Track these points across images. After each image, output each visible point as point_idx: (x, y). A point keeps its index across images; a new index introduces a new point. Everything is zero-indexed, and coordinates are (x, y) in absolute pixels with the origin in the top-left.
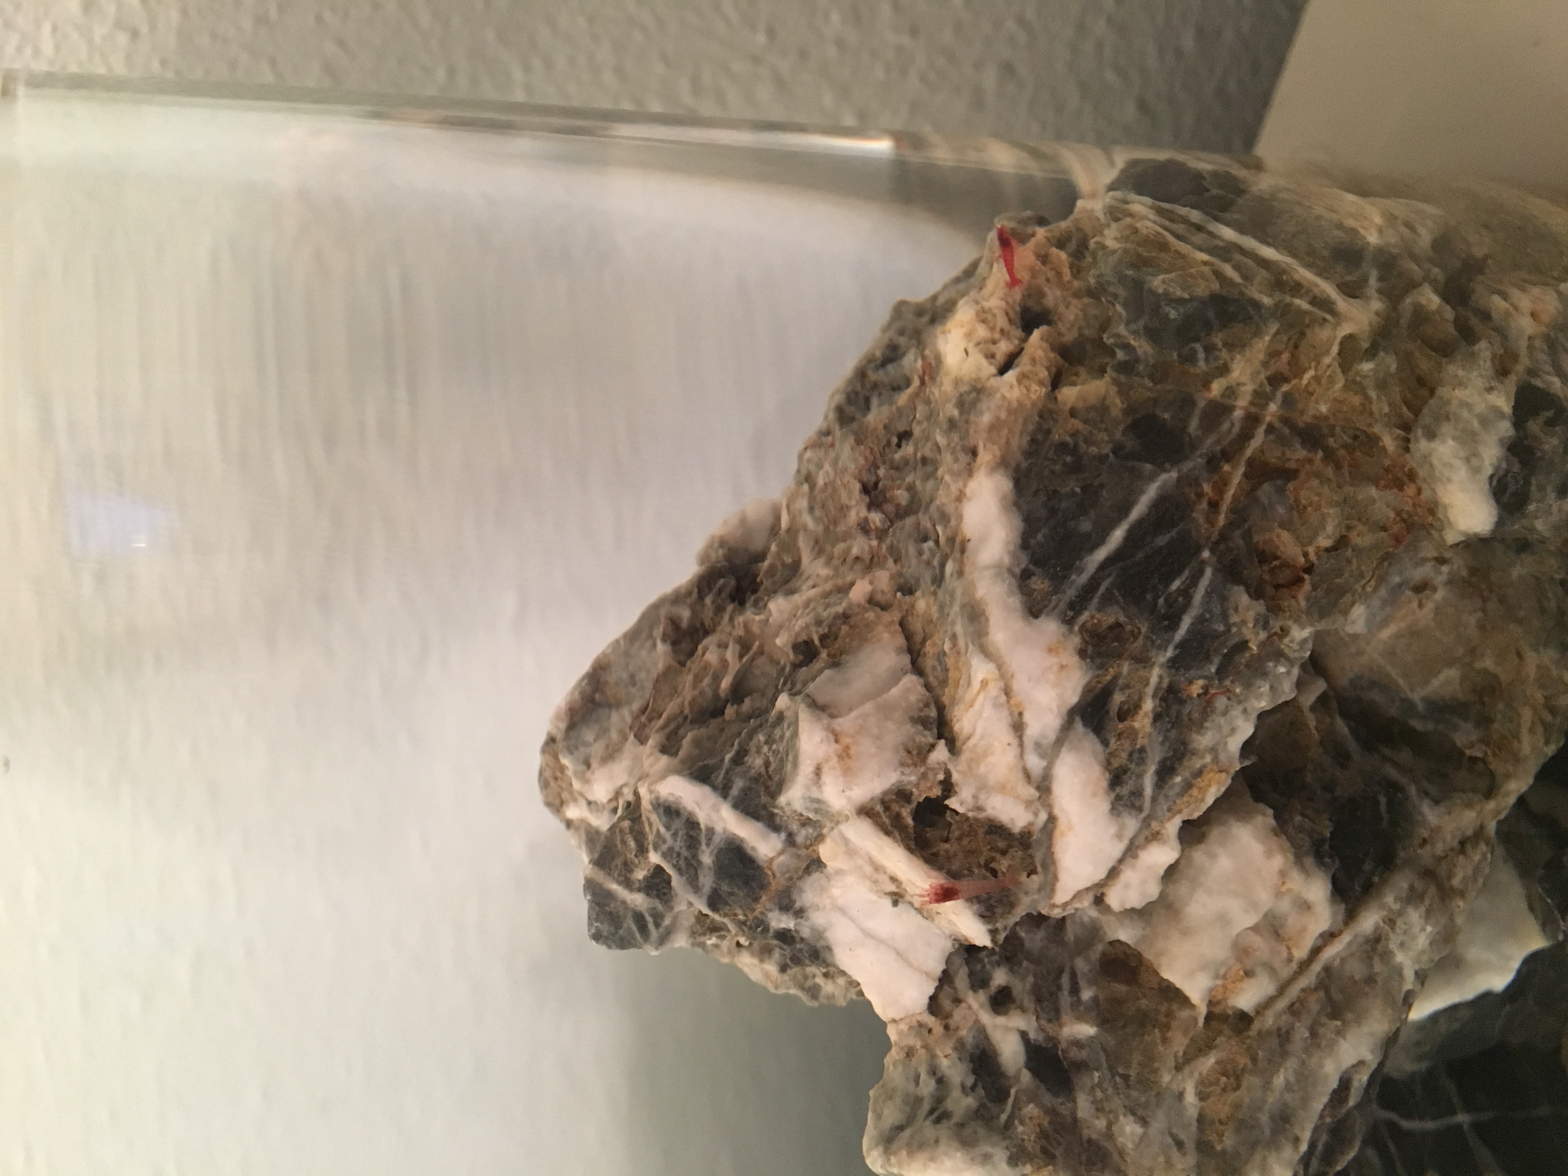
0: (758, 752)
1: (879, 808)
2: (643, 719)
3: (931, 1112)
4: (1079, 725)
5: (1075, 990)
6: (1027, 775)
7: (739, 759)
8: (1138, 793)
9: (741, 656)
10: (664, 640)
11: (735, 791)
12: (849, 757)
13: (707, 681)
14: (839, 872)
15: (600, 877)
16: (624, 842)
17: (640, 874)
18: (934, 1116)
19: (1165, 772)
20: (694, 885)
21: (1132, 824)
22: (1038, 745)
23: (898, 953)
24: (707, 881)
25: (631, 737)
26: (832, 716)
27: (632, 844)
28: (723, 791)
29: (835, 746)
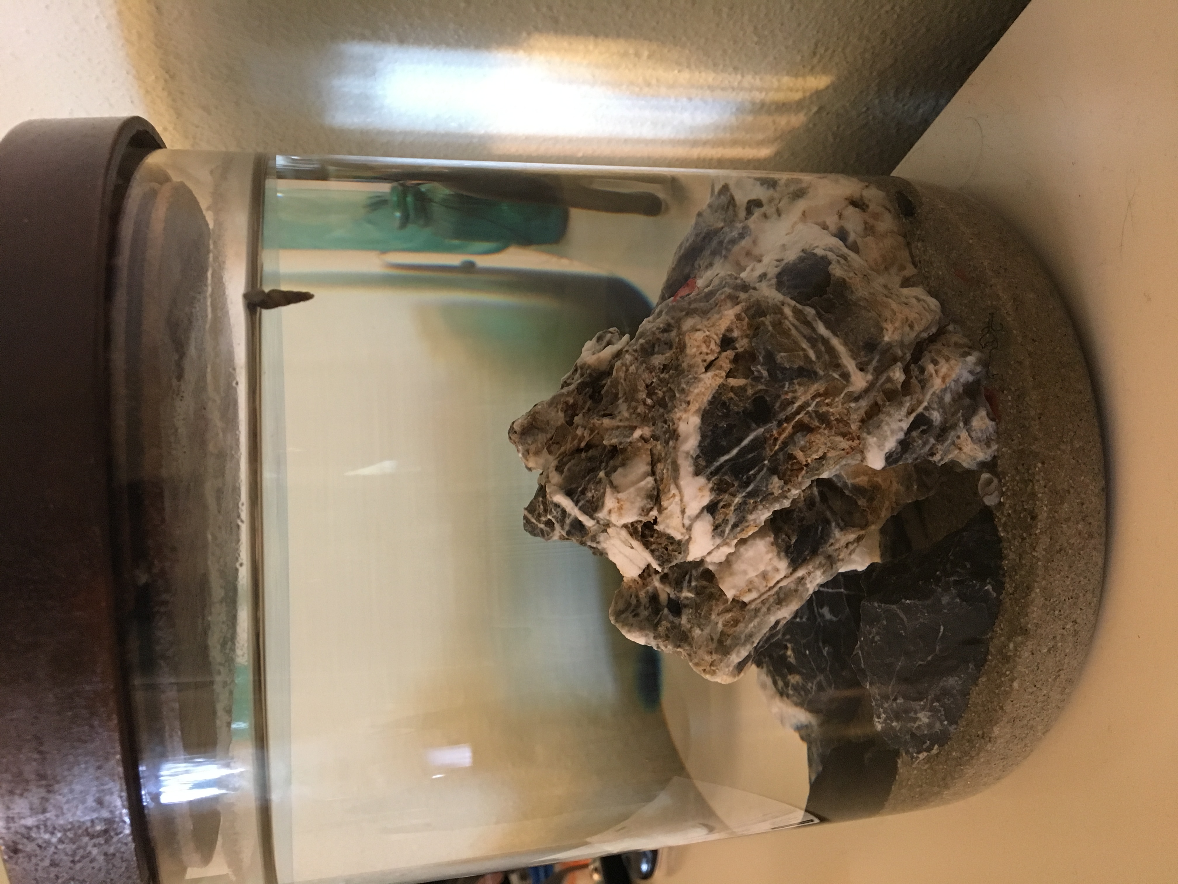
0: (591, 491)
1: (630, 526)
2: (550, 442)
3: (633, 611)
4: (705, 512)
5: (690, 582)
6: (684, 525)
7: (583, 492)
8: (723, 532)
9: (590, 435)
10: (562, 411)
11: (580, 504)
12: (622, 509)
13: (576, 441)
14: (613, 537)
15: (529, 516)
16: (539, 506)
17: (543, 519)
18: (633, 614)
19: (735, 526)
20: (562, 527)
21: (718, 541)
22: (689, 517)
23: (631, 560)
24: (567, 528)
25: (545, 449)
26: (619, 492)
27: (542, 507)
28: (576, 503)
29: (617, 504)
